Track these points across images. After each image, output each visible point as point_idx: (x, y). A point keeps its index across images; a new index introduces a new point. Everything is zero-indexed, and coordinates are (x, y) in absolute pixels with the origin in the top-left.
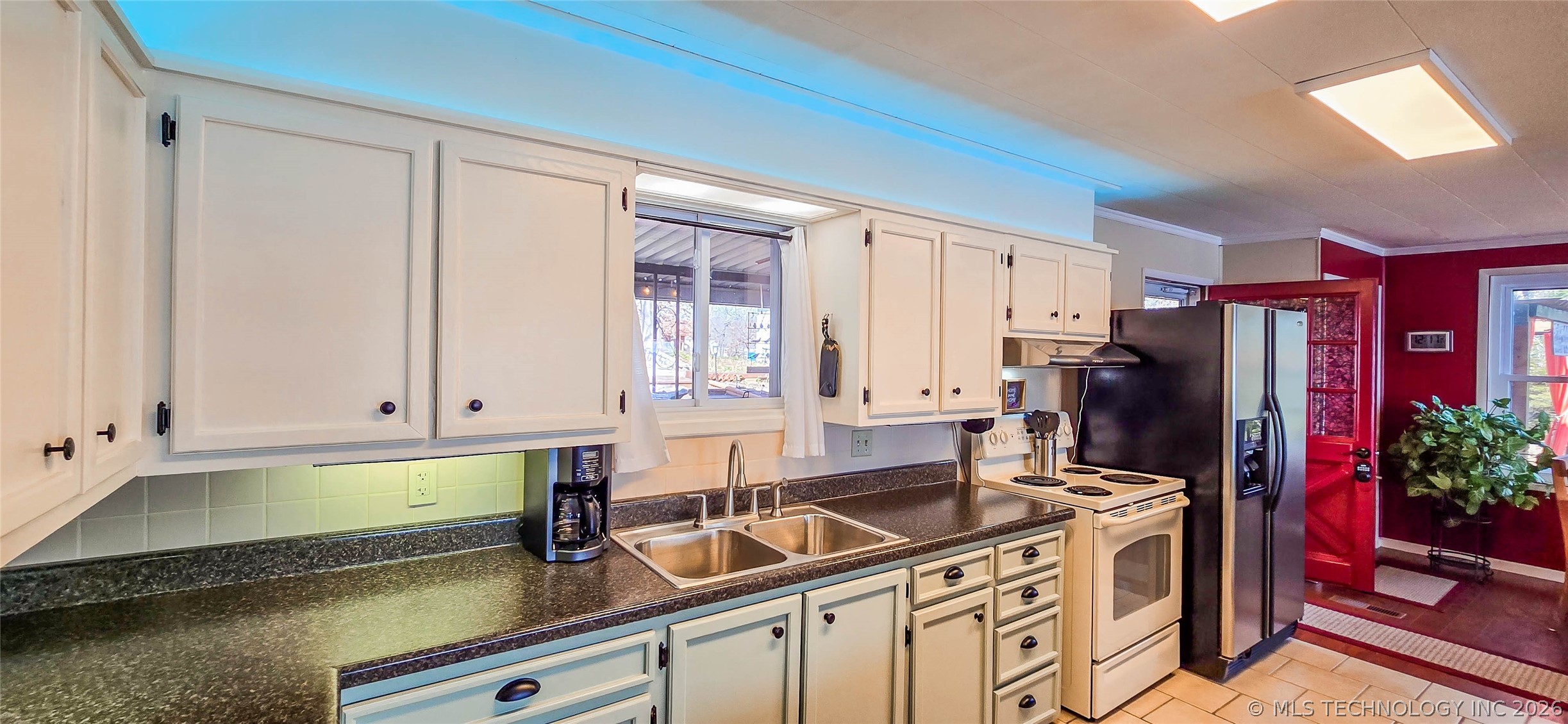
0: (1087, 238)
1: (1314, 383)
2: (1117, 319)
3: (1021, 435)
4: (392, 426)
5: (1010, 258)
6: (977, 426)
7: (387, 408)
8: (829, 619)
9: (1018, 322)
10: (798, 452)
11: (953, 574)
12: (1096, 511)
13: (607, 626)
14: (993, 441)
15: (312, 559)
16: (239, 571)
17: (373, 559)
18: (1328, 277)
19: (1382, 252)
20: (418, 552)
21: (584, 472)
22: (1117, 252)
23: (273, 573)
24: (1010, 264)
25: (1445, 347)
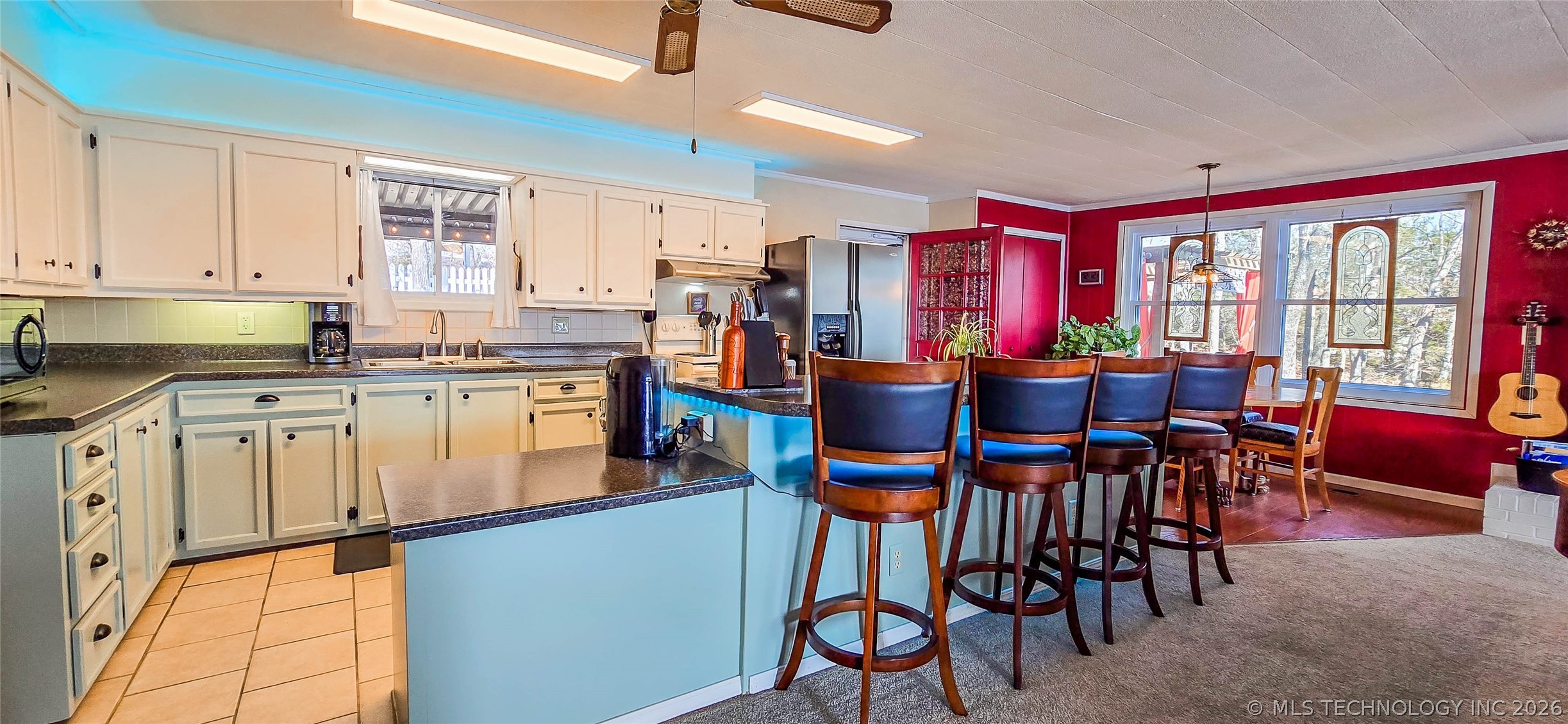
0: (749, 196)
1: (968, 304)
2: (770, 251)
3: (693, 328)
4: (211, 282)
5: (661, 207)
6: (649, 317)
7: (209, 274)
8: (466, 397)
9: (666, 248)
10: (499, 323)
11: (568, 387)
12: (694, 364)
13: (315, 377)
14: (664, 329)
15: (183, 354)
16: (144, 357)
17: (218, 359)
18: (984, 225)
19: (1068, 209)
20: (243, 357)
21: (328, 316)
22: (769, 205)
23: (163, 359)
24: (661, 211)
25: (1098, 281)
